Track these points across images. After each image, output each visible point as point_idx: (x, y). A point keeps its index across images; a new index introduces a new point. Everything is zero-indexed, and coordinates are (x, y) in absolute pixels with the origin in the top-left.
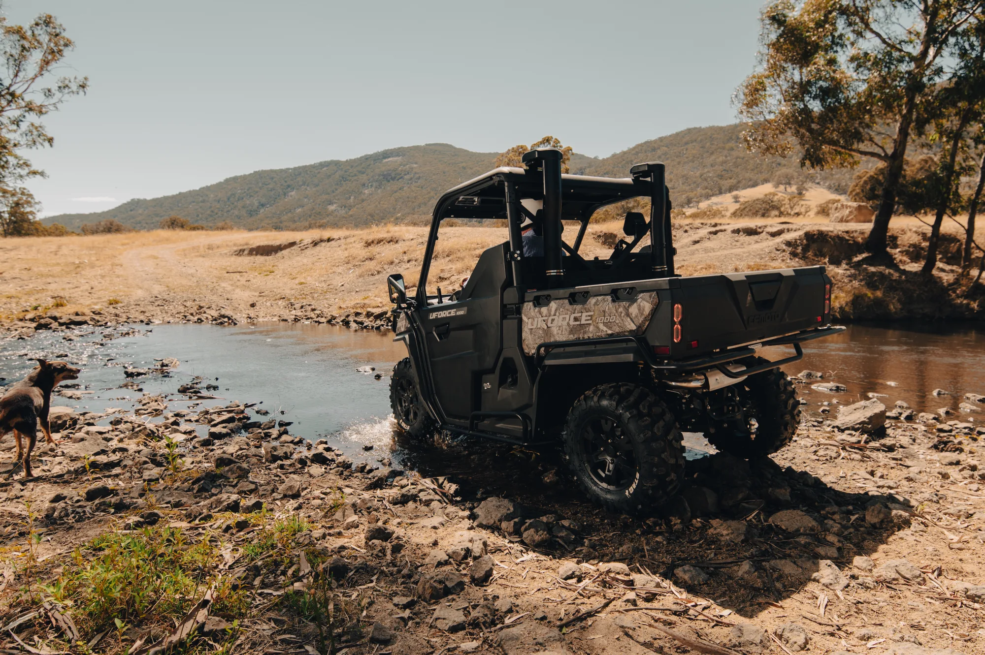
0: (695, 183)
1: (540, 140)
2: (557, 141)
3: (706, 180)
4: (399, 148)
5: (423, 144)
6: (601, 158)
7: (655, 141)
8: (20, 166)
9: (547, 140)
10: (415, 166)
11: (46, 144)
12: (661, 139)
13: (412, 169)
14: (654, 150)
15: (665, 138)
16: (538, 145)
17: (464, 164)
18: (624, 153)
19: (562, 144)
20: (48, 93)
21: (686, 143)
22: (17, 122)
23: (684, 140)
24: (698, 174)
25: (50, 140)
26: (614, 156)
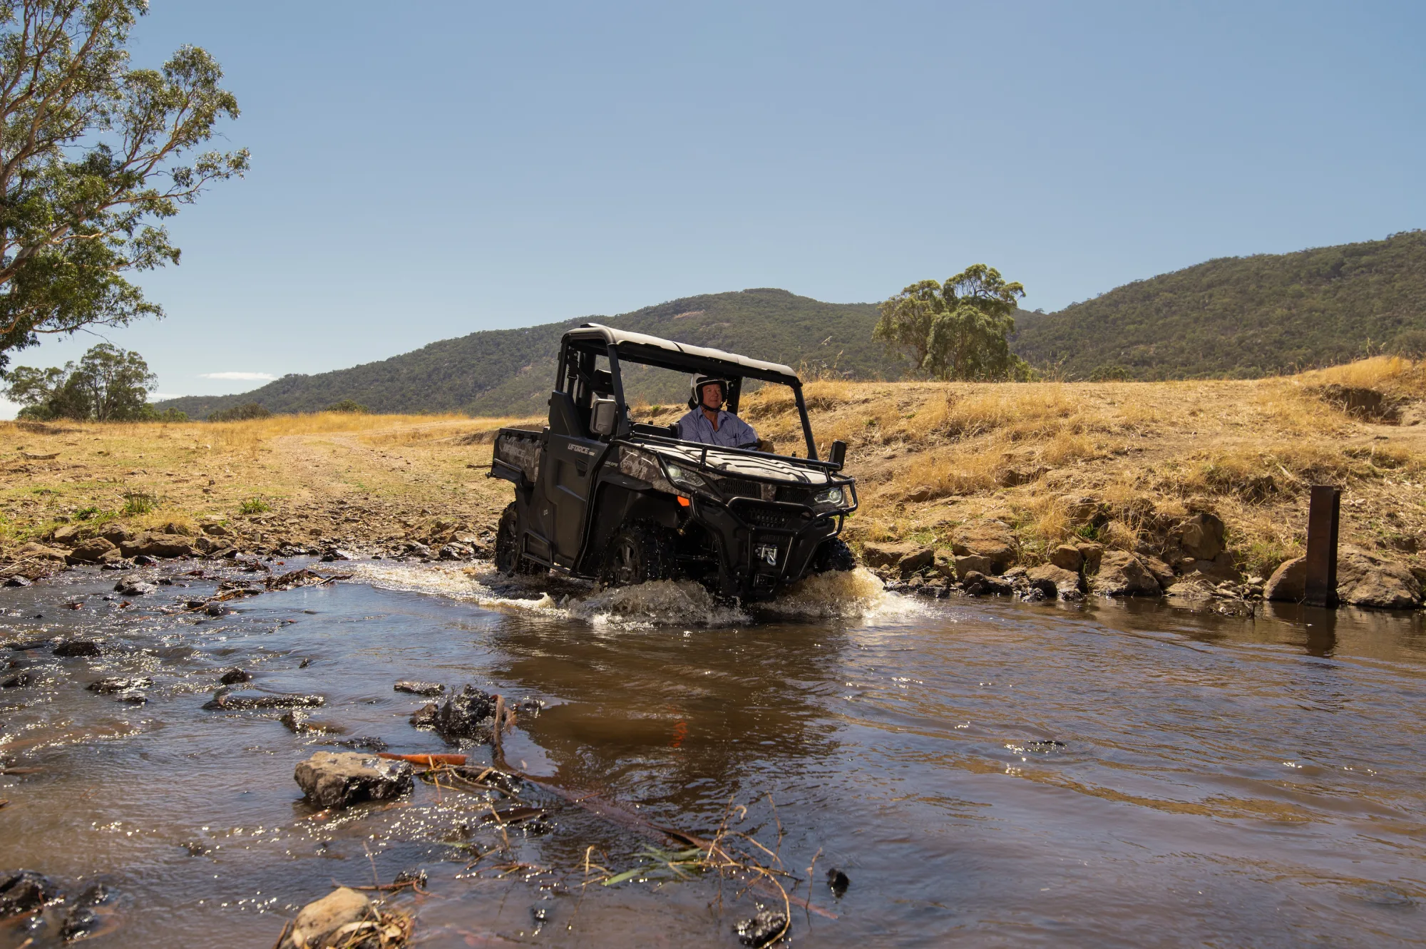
0: (1227, 354)
1: (963, 272)
2: (994, 276)
3: (1250, 350)
4: (702, 297)
5: (740, 289)
6: (1047, 312)
7: (1150, 282)
8: (123, 297)
9: (975, 272)
10: (726, 325)
11: (169, 261)
12: (1161, 279)
13: (721, 329)
14: (1148, 297)
15: (1169, 276)
16: (960, 279)
17: (807, 323)
18: (1091, 304)
19: (1003, 279)
20: (182, 178)
21: (1210, 286)
22: (127, 225)
23: (1205, 280)
24: (1234, 340)
25: (176, 255)
26: (1073, 307)
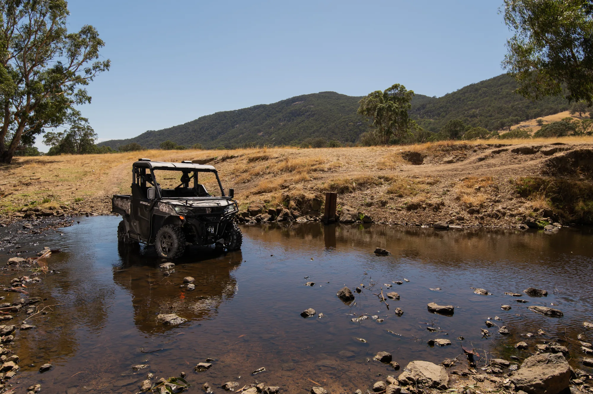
0: (507, 112)
1: (391, 87)
2: (403, 88)
3: (516, 110)
4: (303, 96)
5: (317, 92)
6: (437, 97)
7: (478, 84)
8: (73, 114)
9: (395, 87)
10: (312, 106)
11: (87, 102)
12: (482, 83)
13: (310, 108)
14: (477, 90)
15: (486, 81)
16: (390, 90)
17: (344, 105)
18: (454, 93)
19: (406, 89)
20: (88, 71)
21: (501, 85)
22: (71, 88)
23: (500, 83)
24: (510, 106)
25: (89, 99)
26: (447, 95)
